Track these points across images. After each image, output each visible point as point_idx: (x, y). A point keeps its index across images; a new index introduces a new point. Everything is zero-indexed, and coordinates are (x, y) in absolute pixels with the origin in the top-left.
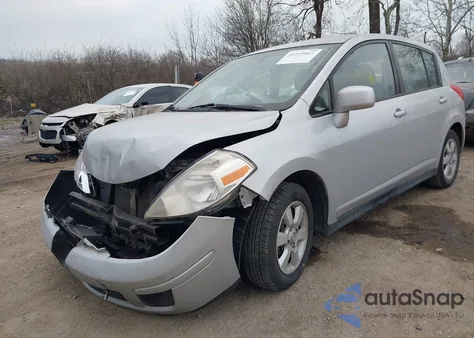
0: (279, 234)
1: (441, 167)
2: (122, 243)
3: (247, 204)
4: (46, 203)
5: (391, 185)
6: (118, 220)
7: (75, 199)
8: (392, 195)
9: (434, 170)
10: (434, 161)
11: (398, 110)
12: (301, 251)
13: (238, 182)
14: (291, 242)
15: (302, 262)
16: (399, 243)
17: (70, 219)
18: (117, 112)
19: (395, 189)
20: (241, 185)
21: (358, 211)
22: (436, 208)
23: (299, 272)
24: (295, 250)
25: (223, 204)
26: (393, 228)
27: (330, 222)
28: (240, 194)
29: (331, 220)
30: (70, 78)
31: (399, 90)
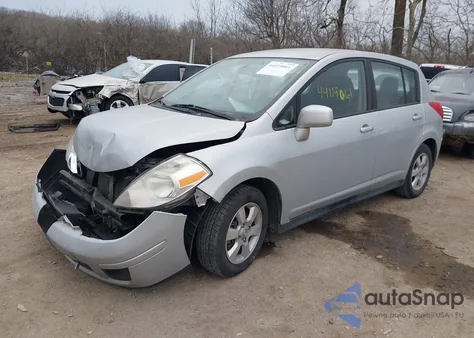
0: (230, 230)
1: (409, 178)
2: (99, 221)
3: (201, 203)
4: (39, 177)
5: (351, 193)
6: (96, 203)
7: (64, 177)
8: (352, 202)
9: (401, 181)
10: (402, 173)
11: (365, 126)
12: (253, 245)
13: (194, 184)
14: (242, 238)
15: (252, 254)
16: (348, 246)
17: (59, 193)
18: (124, 86)
19: (354, 197)
20: (196, 188)
21: (313, 214)
22: (396, 216)
23: (247, 264)
24: (246, 244)
25: (179, 202)
26: (348, 232)
27: (283, 222)
28: (196, 195)
29: (284, 220)
30: (87, 39)
31: (372, 106)
